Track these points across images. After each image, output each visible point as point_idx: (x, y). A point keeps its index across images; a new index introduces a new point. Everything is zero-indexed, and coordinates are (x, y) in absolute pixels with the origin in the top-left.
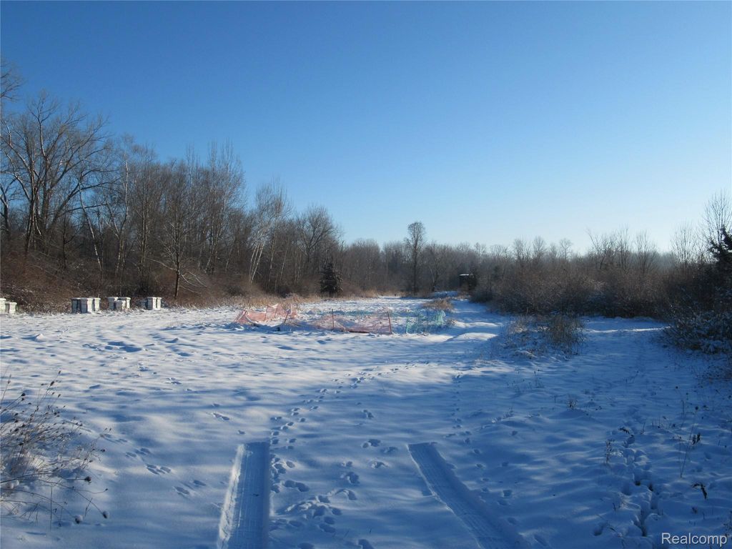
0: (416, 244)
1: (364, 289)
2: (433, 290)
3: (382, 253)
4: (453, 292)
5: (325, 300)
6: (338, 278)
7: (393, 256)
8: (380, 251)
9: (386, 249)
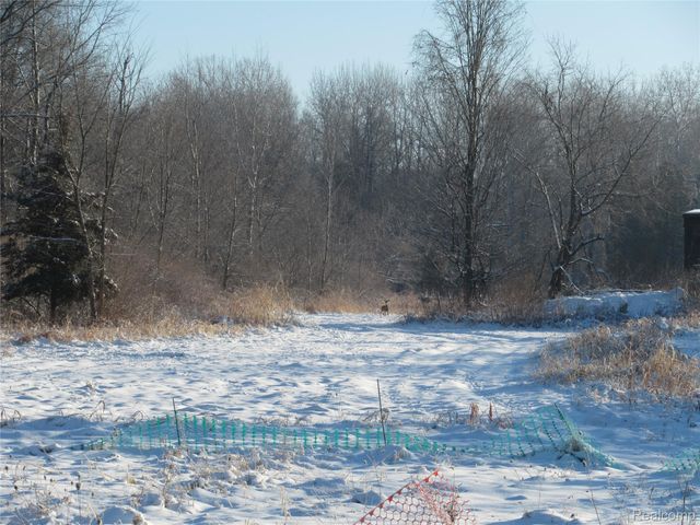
0: (475, 65)
1: (227, 280)
2: (556, 285)
3: (308, 120)
4: (653, 295)
5: (23, 341)
6: (92, 226)
7: (355, 130)
8: (299, 113)
9: (325, 104)
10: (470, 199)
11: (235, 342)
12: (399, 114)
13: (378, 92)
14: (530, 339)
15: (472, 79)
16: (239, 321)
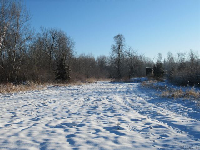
0: (119, 48)
1: (88, 76)
2: (130, 77)
10: (119, 66)
11: (88, 86)
12: (106, 60)
13: (104, 58)
14: (131, 84)
15: (119, 50)
16: (89, 82)
